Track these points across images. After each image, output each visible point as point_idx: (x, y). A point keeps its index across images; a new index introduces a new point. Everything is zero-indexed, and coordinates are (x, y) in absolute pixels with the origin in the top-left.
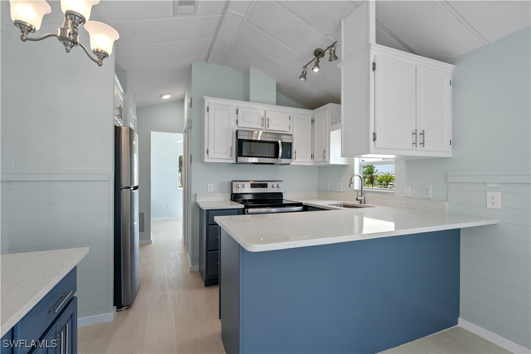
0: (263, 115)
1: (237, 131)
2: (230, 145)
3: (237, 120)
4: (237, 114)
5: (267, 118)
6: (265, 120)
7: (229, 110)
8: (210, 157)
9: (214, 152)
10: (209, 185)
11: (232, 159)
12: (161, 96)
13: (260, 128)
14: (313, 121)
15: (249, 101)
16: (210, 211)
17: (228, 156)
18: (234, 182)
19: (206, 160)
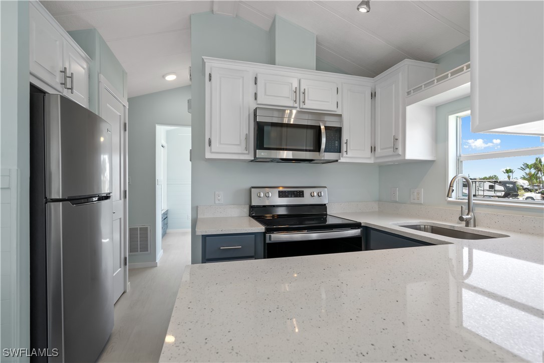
0: (295, 84)
1: (255, 111)
2: (245, 131)
3: (256, 94)
4: (256, 84)
5: (302, 90)
6: (299, 94)
7: (243, 77)
8: (213, 150)
9: (220, 143)
10: (217, 193)
11: (248, 154)
12: (164, 77)
13: (292, 105)
14: (373, 95)
15: (274, 64)
16: (207, 238)
17: (241, 149)
18: (253, 190)
19: (208, 155)
